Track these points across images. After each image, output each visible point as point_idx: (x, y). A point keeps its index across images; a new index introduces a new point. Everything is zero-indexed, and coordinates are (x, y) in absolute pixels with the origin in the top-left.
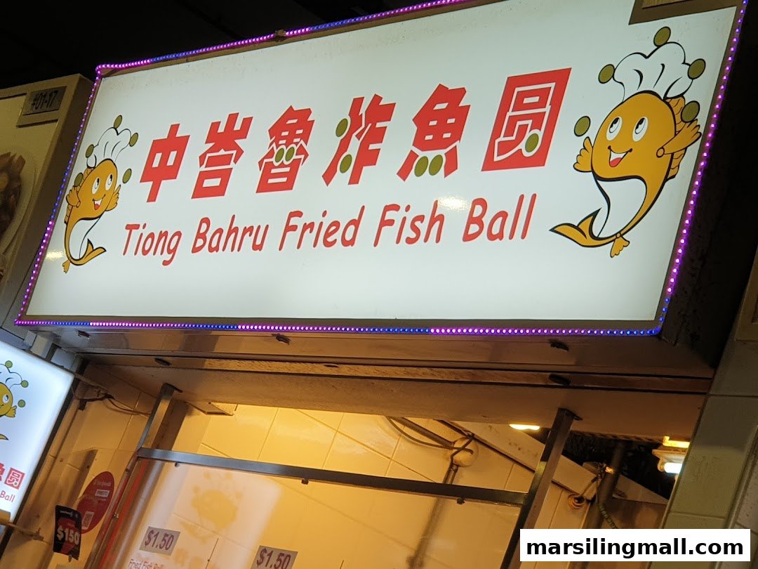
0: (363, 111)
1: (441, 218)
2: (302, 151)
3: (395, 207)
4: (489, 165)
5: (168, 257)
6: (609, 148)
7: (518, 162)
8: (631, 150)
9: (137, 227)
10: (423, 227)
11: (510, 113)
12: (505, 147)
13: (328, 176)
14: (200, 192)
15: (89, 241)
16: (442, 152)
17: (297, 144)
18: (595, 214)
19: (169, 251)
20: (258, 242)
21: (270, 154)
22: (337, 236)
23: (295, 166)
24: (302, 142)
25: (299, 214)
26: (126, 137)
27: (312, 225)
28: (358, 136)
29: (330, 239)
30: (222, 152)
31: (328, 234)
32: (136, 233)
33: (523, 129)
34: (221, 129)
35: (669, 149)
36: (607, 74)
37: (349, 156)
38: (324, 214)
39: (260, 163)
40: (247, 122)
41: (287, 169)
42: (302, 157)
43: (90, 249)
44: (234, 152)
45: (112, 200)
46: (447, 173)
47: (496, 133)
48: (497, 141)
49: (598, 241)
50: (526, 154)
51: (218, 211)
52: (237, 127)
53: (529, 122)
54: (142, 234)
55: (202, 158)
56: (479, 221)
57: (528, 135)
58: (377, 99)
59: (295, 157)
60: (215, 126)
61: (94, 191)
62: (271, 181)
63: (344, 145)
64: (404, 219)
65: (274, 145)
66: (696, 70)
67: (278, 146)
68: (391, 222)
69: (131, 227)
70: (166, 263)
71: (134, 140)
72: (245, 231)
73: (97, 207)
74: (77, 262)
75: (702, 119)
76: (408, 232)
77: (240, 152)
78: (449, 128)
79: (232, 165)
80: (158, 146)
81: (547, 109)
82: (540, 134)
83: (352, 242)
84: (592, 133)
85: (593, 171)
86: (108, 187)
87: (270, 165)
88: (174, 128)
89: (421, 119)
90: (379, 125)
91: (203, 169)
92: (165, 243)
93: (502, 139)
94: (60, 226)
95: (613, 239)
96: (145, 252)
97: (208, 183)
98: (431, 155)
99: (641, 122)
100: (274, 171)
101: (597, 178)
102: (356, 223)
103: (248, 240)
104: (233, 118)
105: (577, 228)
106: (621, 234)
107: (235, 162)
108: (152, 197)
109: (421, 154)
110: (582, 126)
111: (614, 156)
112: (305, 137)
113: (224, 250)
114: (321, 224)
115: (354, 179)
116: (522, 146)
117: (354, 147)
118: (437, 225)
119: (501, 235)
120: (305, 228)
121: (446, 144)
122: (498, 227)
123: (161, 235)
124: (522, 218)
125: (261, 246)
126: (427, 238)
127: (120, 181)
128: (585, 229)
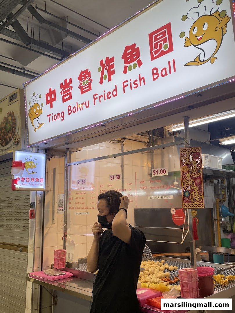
0: (104, 63)
1: (143, 78)
2: (90, 80)
3: (127, 81)
4: (153, 58)
5: (62, 118)
6: (196, 36)
7: (163, 53)
8: (204, 33)
9: (50, 115)
10: (138, 83)
11: (154, 43)
12: (156, 52)
13: (101, 82)
14: (64, 101)
15: (39, 123)
16: (135, 62)
17: (88, 79)
18: (199, 55)
19: (62, 117)
20: (87, 105)
21: (81, 84)
22: (111, 95)
23: (90, 84)
24: (89, 78)
25: (97, 94)
26: (38, 97)
27: (102, 96)
28: (106, 69)
29: (109, 97)
30: (66, 89)
31: (108, 96)
32: (51, 117)
34: (64, 84)
35: (220, 27)
36: (185, 18)
37: (106, 75)
38: (104, 91)
39: (79, 87)
40: (70, 80)
41: (88, 86)
42: (91, 81)
43: (40, 124)
44: (70, 88)
45: (41, 112)
46: (139, 66)
47: (151, 49)
48: (153, 52)
49: (204, 62)
50: (165, 50)
51: (72, 103)
52: (68, 82)
53: (162, 42)
54: (52, 116)
55: (61, 93)
56: (156, 74)
57: (163, 45)
58: (107, 58)
59: (88, 82)
60: (61, 84)
61: (35, 111)
62: (84, 90)
63: (102, 73)
64: (131, 83)
65: (81, 82)
67: (82, 82)
68: (127, 85)
69: (49, 116)
70: (62, 120)
71: (40, 96)
72: (82, 104)
73: (37, 114)
74: (38, 128)
75: (229, 13)
76: (133, 86)
77: (72, 87)
78: (135, 55)
79: (71, 91)
80: (47, 95)
81: (167, 36)
82: (168, 43)
83: (116, 95)
84: (187, 35)
85: (192, 45)
86: (38, 109)
87: (83, 87)
88: (50, 89)
89: (124, 57)
90: (111, 64)
91: (63, 95)
92: (60, 115)
93: (154, 50)
94: (29, 122)
95: (210, 59)
96: (55, 120)
97: (65, 98)
98: (132, 64)
99: (204, 24)
100: (84, 88)
101: (195, 46)
102: (116, 90)
103: (84, 106)
104: (66, 81)
105: (194, 61)
106: (212, 56)
107: (71, 90)
108: (51, 107)
109: (128, 65)
110: (182, 35)
111: (198, 38)
112: (90, 76)
113: (78, 111)
114: (104, 94)
115: (110, 79)
116: (163, 49)
117: (106, 72)
118: (142, 80)
119: (166, 74)
120: (100, 97)
121: (135, 60)
122: (165, 72)
123: (58, 114)
124: (172, 66)
125: (88, 106)
126: (140, 85)
127: (41, 107)
128: (198, 61)
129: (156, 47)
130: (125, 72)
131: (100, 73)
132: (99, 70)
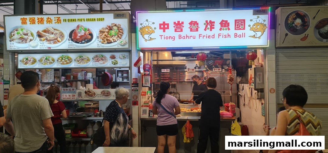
0: (208, 22)
3: (220, 34)
4: (235, 29)
7: (240, 29)
8: (258, 29)
10: (227, 36)
11: (237, 24)
12: (237, 28)
13: (205, 30)
14: (176, 31)
15: (150, 37)
16: (227, 28)
21: (191, 27)
22: (211, 37)
24: (197, 25)
25: (201, 34)
27: (205, 36)
28: (209, 25)
29: (209, 37)
30: (179, 26)
33: (240, 26)
34: (177, 23)
35: (263, 29)
36: (251, 20)
38: (207, 34)
39: (189, 28)
40: (183, 23)
41: (196, 29)
42: (198, 27)
43: (151, 39)
45: (153, 32)
46: (229, 30)
47: (235, 26)
49: (256, 38)
50: (242, 28)
51: (183, 34)
54: (164, 36)
56: (236, 35)
57: (241, 26)
58: (210, 21)
59: (196, 27)
60: (175, 22)
61: (147, 30)
62: (193, 30)
63: (207, 26)
64: (223, 35)
66: (264, 21)
68: (221, 36)
69: (161, 36)
70: (173, 40)
72: (190, 37)
73: (149, 32)
75: (267, 26)
76: (224, 37)
77: (183, 27)
78: (227, 25)
80: (161, 25)
81: (243, 24)
82: (243, 26)
83: (214, 38)
84: (251, 26)
86: (150, 30)
88: (164, 22)
89: (221, 24)
90: (213, 24)
91: (175, 28)
95: (258, 37)
96: (167, 39)
97: (178, 30)
98: (225, 28)
99: (258, 26)
101: (254, 31)
102: (214, 36)
103: (192, 37)
104: (179, 22)
106: (259, 37)
108: (164, 32)
109: (223, 28)
110: (249, 26)
111: (256, 29)
113: (186, 39)
114: (207, 36)
115: (211, 30)
116: (240, 27)
117: (209, 27)
118: (229, 36)
119: (241, 37)
120: (203, 36)
121: (227, 27)
122: (240, 36)
123: (170, 37)
124: (244, 35)
125: (195, 38)
126: (228, 37)
127: (153, 29)
128: (254, 36)
129: (238, 26)
130: (221, 29)
131: (205, 26)
132: (205, 24)
